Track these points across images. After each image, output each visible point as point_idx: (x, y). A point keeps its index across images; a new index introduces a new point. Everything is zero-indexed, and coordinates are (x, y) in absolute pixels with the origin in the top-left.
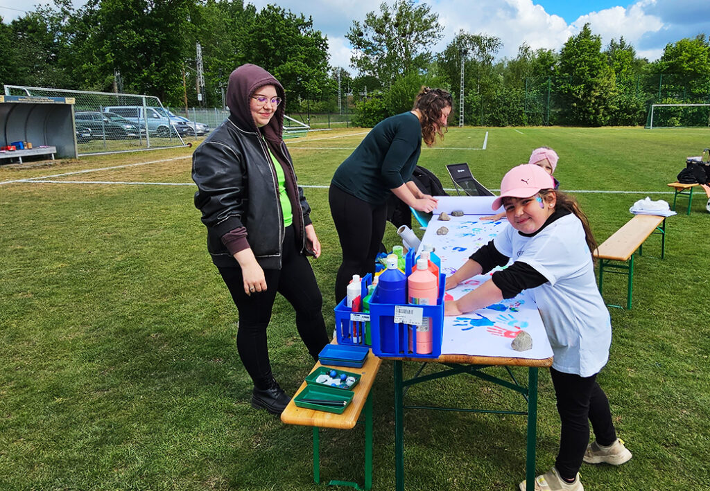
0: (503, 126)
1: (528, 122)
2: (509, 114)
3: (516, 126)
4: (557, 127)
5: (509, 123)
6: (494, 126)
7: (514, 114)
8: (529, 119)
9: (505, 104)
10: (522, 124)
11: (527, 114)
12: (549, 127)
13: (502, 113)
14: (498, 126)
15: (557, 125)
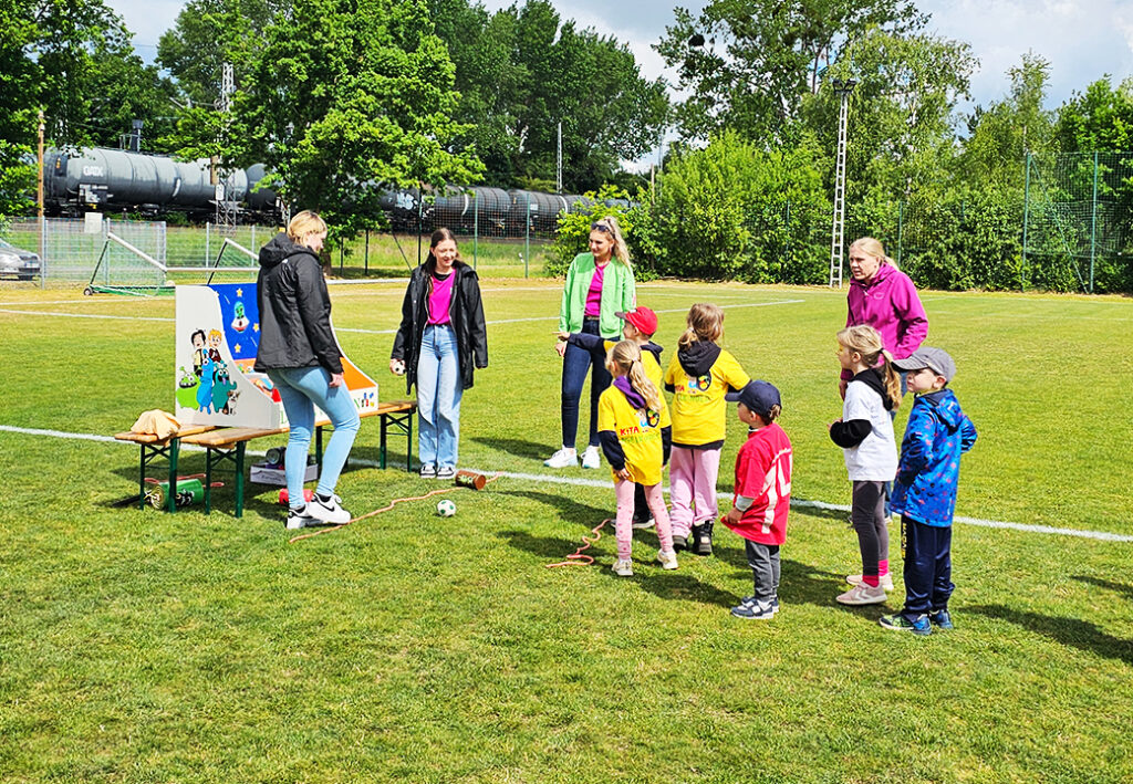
0: (958, 289)
1: (1034, 281)
2: (975, 256)
3: (997, 289)
4: (1119, 297)
5: (977, 282)
6: (932, 288)
7: (989, 254)
8: (1036, 271)
9: (963, 228)
10: (1014, 286)
11: (1028, 256)
12: (1094, 296)
13: (953, 252)
14: (945, 287)
15: (1118, 291)
